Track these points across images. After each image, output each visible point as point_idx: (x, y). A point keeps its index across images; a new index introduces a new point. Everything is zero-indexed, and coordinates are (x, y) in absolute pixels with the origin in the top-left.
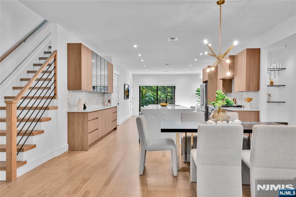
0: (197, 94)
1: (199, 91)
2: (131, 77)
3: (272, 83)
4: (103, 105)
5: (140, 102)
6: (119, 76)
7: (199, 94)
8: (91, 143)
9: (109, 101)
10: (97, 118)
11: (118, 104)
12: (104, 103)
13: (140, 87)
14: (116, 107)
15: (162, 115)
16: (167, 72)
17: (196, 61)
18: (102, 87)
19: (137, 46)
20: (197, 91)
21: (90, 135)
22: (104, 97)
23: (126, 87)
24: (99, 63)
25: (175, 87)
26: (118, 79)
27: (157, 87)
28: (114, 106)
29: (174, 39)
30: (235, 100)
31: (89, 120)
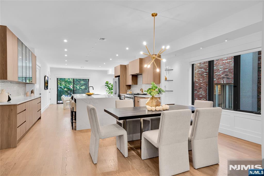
0: (106, 86)
1: (107, 84)
2: (49, 70)
3: (166, 78)
4: (25, 96)
5: (57, 92)
6: (40, 67)
7: (107, 85)
8: (20, 137)
9: (32, 92)
10: (25, 110)
11: (40, 94)
12: (26, 94)
13: (57, 79)
14: (40, 97)
15: (95, 103)
16: (83, 67)
17: (111, 60)
18: (23, 78)
19: (67, 40)
20: (105, 83)
21: (18, 130)
22: (26, 87)
23: (46, 78)
24: (24, 52)
25: (89, 79)
26: (40, 70)
27: (74, 79)
28: (38, 96)
29: (104, 39)
30: (142, 89)
31: (17, 113)
